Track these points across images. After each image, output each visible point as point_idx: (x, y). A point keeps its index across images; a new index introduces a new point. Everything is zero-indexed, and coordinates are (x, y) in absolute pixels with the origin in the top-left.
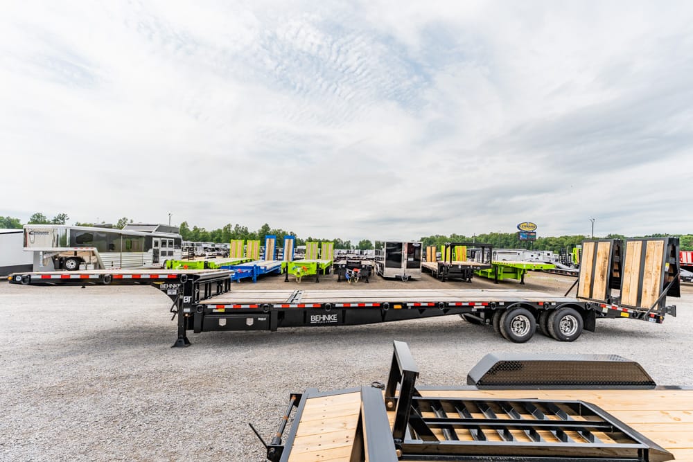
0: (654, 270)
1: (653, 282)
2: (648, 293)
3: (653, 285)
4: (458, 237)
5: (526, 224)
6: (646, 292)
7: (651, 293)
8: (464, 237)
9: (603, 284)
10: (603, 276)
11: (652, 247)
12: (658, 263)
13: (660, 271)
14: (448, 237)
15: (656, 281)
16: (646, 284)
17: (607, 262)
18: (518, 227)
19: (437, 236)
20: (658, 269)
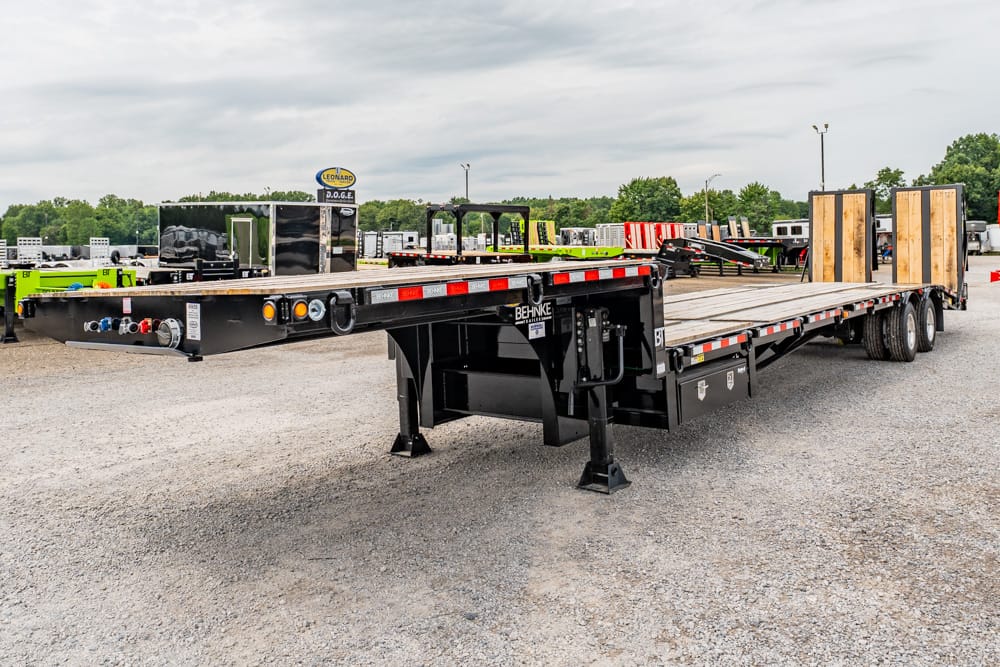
0: (946, 233)
1: (947, 253)
2: (940, 267)
3: (946, 256)
4: (123, 202)
5: (333, 172)
6: (936, 267)
7: (946, 268)
8: (140, 205)
9: (860, 263)
10: (858, 250)
11: (939, 199)
12: (950, 222)
13: (955, 233)
14: (94, 204)
15: (951, 249)
16: (936, 255)
17: (864, 227)
18: (319, 179)
19: (59, 201)
20: (952, 231)
